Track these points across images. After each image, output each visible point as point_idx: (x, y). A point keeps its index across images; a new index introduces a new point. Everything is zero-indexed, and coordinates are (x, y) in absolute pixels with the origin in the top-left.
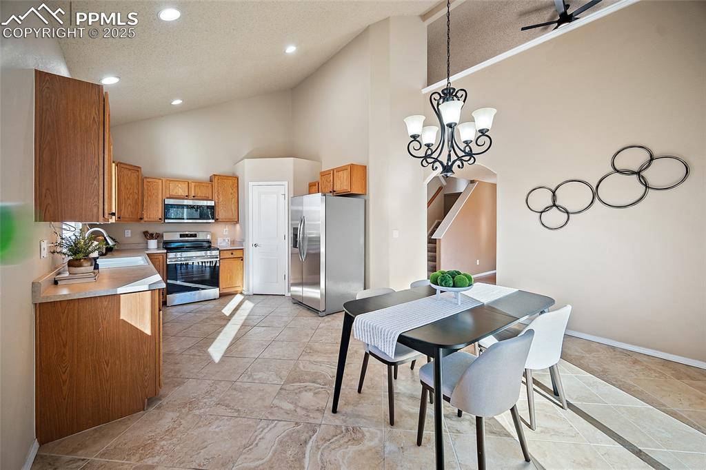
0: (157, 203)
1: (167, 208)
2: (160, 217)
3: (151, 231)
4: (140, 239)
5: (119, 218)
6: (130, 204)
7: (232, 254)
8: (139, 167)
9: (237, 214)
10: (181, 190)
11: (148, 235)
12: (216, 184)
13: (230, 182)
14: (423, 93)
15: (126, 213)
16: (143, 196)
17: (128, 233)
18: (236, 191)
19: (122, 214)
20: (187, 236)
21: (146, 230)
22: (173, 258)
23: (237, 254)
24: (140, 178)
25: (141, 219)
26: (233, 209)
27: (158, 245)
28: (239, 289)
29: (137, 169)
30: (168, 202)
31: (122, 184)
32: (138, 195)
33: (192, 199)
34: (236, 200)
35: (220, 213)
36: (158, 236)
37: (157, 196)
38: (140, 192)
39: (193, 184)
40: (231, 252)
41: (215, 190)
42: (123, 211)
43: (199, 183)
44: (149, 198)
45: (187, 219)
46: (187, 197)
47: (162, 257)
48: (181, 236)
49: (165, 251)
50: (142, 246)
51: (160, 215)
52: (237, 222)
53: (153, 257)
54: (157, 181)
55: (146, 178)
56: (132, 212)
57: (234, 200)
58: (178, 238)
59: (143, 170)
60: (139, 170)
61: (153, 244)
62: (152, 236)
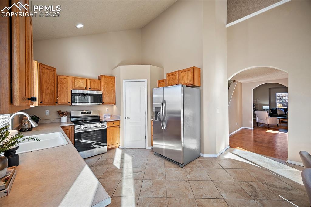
0: (67, 92)
1: (73, 95)
2: (69, 102)
3: (62, 111)
4: (56, 116)
5: (41, 102)
6: (49, 93)
7: (114, 124)
8: (55, 68)
9: (114, 100)
10: (82, 84)
11: (61, 114)
12: (103, 81)
13: (111, 80)
14: (227, 27)
15: (46, 99)
16: (57, 88)
17: (47, 112)
18: (114, 86)
19: (43, 100)
20: (85, 113)
21: (60, 110)
22: (78, 128)
23: (116, 124)
24: (55, 75)
25: (56, 103)
26: (113, 96)
27: (67, 119)
28: (117, 145)
29: (53, 69)
30: (74, 91)
31: (43, 79)
32: (54, 86)
33: (89, 90)
34: (114, 90)
35: (105, 99)
36: (67, 114)
37: (67, 88)
38: (56, 85)
39: (89, 81)
40: (112, 122)
41: (102, 85)
42: (43, 98)
43: (93, 80)
44: (62, 89)
45: (79, 102)
46: (86, 89)
47: (71, 128)
48: (82, 113)
49: (73, 124)
50: (57, 120)
51: (69, 100)
52: (115, 104)
53: (65, 129)
54: (67, 78)
55: (59, 76)
56: (50, 98)
57: (113, 91)
58: (80, 115)
59: (57, 71)
60: (55, 70)
61: (64, 119)
62: (63, 114)
